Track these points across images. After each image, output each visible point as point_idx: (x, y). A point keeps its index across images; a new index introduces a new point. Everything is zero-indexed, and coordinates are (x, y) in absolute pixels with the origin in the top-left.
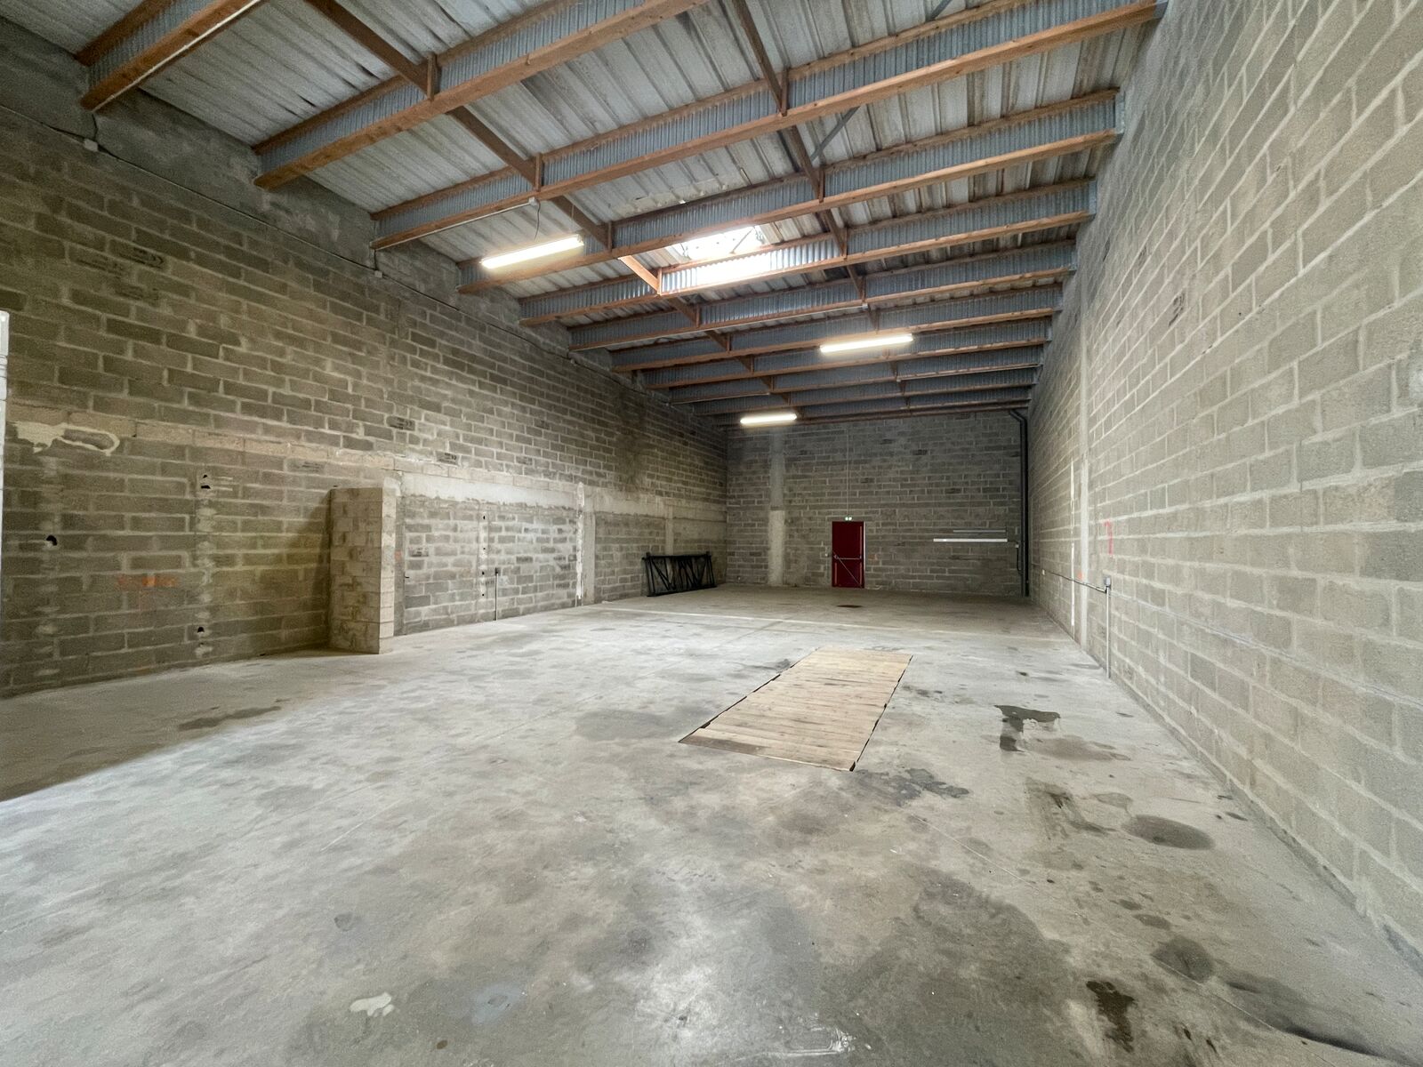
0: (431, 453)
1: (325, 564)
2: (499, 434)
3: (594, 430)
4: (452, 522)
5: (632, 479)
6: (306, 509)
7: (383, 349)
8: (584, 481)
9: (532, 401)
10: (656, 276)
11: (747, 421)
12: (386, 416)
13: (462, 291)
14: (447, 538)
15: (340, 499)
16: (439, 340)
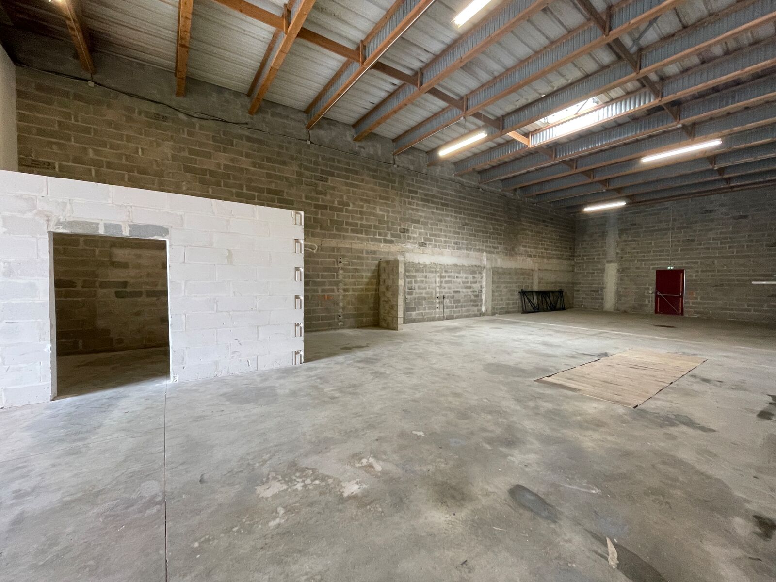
0: (416, 243)
1: (377, 292)
2: (445, 231)
3: (492, 224)
4: (425, 274)
5: (513, 249)
6: (371, 270)
7: (397, 198)
8: (486, 252)
9: (460, 213)
10: (528, 137)
11: (588, 209)
12: (399, 228)
13: (428, 166)
14: (422, 282)
15: (383, 265)
16: (419, 191)
